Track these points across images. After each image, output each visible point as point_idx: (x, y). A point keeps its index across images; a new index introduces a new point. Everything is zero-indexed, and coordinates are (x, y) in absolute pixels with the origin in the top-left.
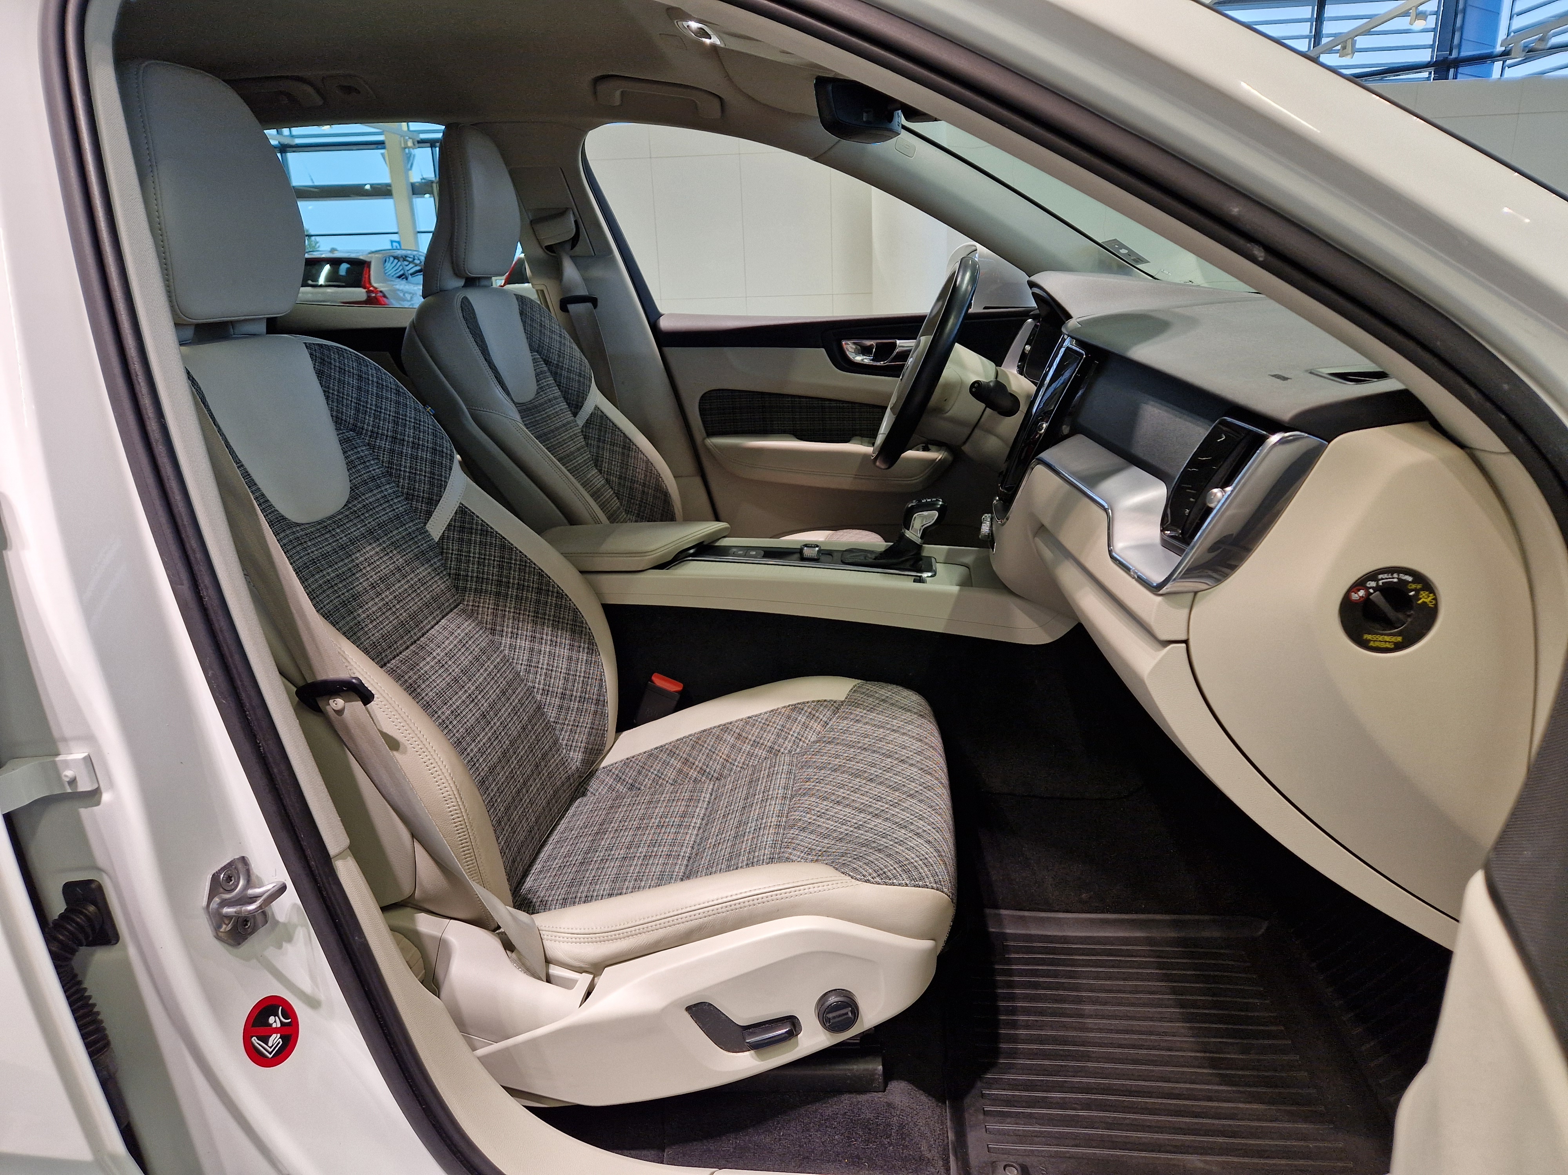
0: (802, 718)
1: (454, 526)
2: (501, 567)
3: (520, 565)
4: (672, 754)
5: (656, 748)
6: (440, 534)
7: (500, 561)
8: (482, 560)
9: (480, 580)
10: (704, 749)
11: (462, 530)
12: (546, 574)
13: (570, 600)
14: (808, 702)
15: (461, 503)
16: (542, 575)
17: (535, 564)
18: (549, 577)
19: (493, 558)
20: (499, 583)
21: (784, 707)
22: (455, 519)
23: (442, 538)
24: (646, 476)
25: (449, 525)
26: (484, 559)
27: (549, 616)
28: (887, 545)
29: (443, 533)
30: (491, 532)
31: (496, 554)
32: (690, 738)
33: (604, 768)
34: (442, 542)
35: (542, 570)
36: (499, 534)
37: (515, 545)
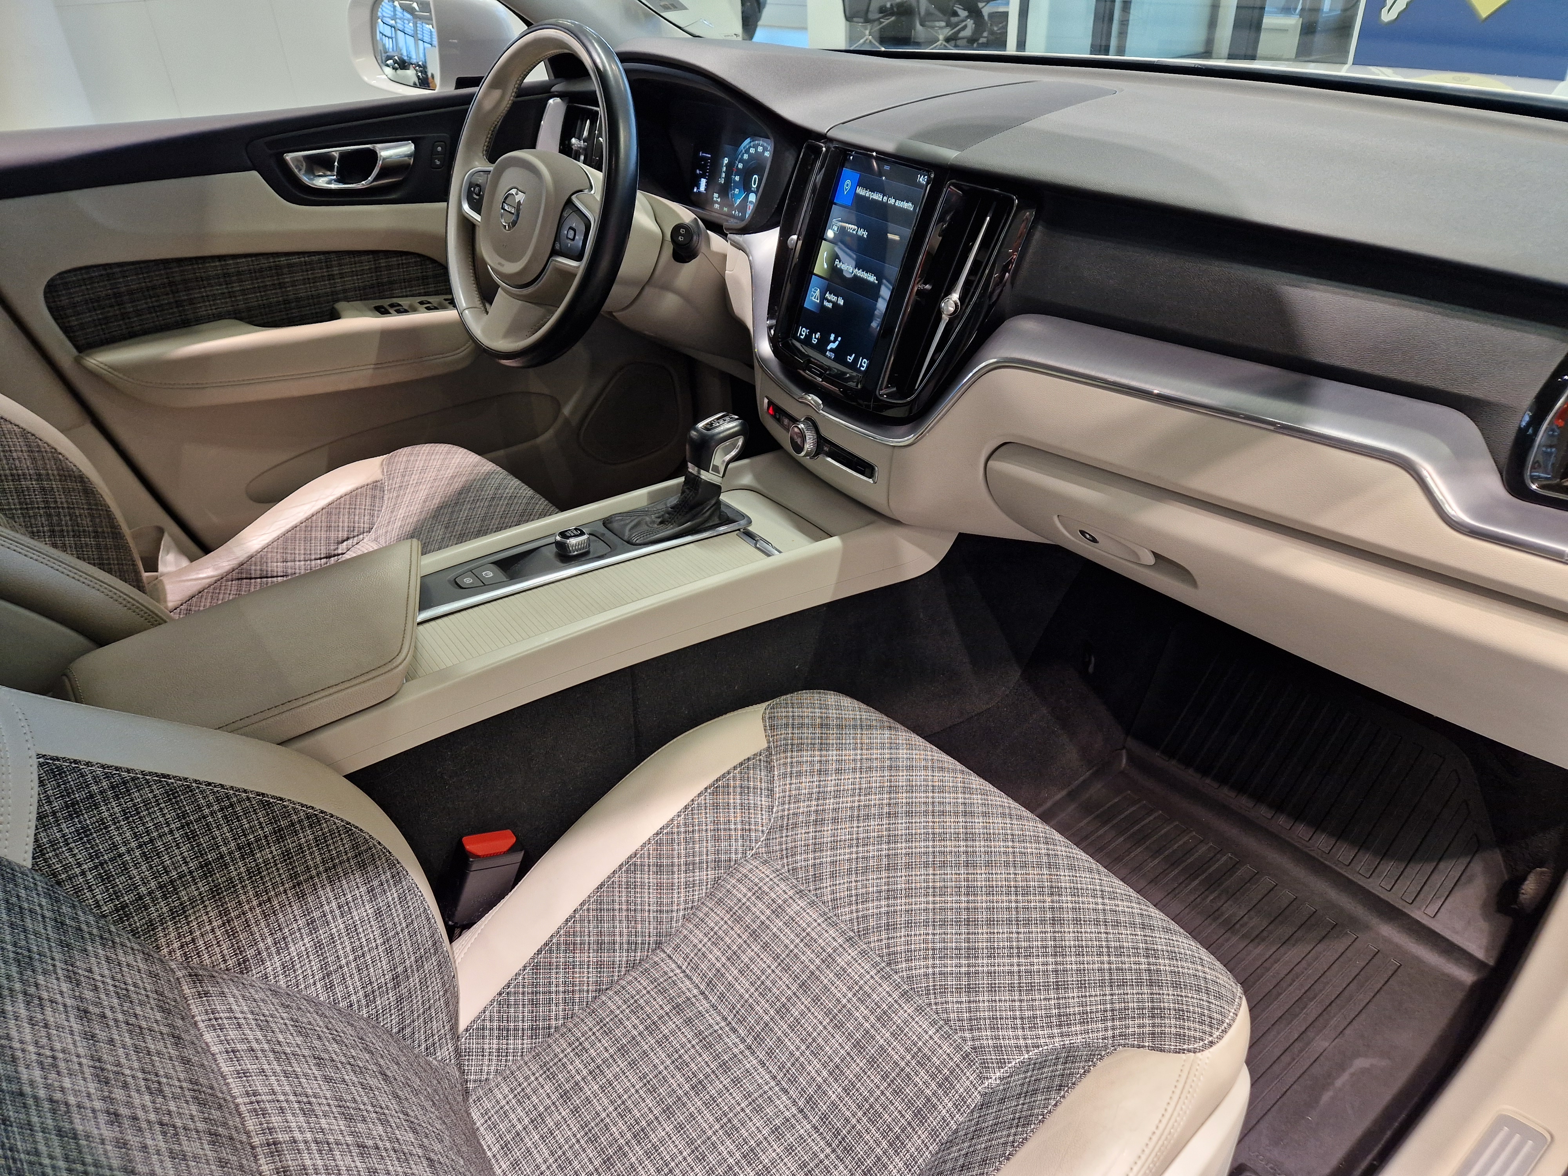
0: (735, 799)
1: (54, 813)
2: (192, 837)
3: (222, 809)
4: (570, 947)
5: (539, 952)
6: (30, 848)
7: (183, 827)
8: (150, 846)
9: (168, 889)
10: (617, 913)
11: (73, 809)
12: (273, 797)
13: (332, 816)
14: (729, 773)
15: (39, 756)
16: (269, 803)
17: (245, 791)
18: (281, 799)
19: (166, 830)
20: (206, 869)
21: (699, 795)
22: (48, 797)
23: (39, 851)
24: (34, 459)
25: (41, 817)
26: (151, 841)
27: (316, 867)
28: (649, 493)
29: (36, 840)
30: (133, 779)
31: (168, 816)
32: (585, 907)
33: (467, 1030)
34: (46, 860)
35: (263, 794)
36: (150, 774)
37: (191, 776)
